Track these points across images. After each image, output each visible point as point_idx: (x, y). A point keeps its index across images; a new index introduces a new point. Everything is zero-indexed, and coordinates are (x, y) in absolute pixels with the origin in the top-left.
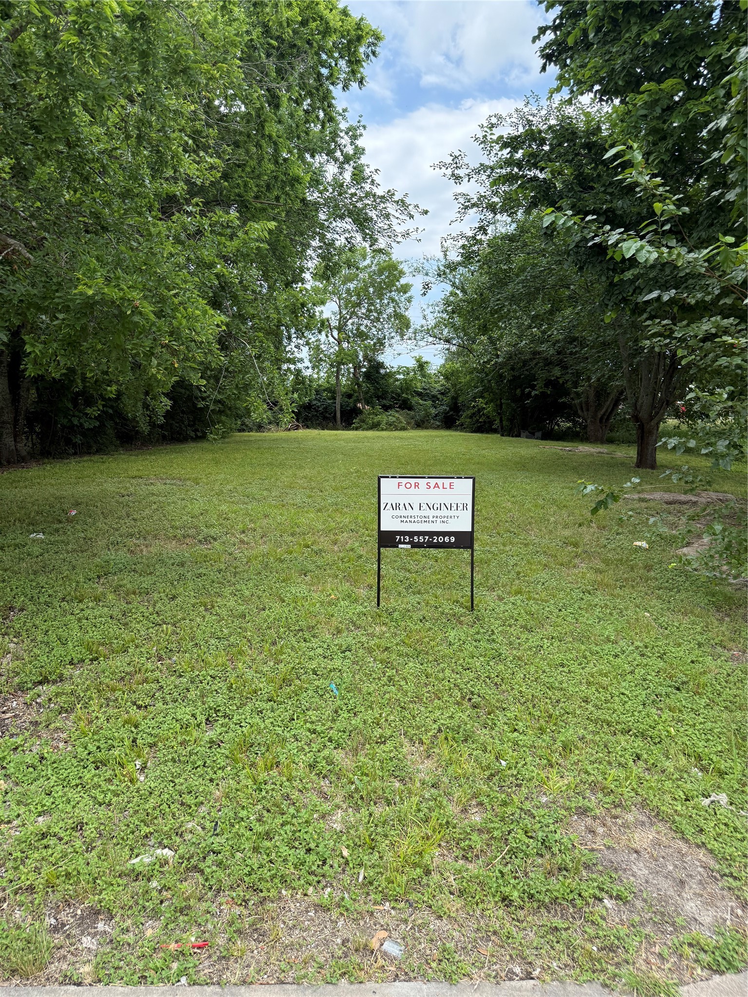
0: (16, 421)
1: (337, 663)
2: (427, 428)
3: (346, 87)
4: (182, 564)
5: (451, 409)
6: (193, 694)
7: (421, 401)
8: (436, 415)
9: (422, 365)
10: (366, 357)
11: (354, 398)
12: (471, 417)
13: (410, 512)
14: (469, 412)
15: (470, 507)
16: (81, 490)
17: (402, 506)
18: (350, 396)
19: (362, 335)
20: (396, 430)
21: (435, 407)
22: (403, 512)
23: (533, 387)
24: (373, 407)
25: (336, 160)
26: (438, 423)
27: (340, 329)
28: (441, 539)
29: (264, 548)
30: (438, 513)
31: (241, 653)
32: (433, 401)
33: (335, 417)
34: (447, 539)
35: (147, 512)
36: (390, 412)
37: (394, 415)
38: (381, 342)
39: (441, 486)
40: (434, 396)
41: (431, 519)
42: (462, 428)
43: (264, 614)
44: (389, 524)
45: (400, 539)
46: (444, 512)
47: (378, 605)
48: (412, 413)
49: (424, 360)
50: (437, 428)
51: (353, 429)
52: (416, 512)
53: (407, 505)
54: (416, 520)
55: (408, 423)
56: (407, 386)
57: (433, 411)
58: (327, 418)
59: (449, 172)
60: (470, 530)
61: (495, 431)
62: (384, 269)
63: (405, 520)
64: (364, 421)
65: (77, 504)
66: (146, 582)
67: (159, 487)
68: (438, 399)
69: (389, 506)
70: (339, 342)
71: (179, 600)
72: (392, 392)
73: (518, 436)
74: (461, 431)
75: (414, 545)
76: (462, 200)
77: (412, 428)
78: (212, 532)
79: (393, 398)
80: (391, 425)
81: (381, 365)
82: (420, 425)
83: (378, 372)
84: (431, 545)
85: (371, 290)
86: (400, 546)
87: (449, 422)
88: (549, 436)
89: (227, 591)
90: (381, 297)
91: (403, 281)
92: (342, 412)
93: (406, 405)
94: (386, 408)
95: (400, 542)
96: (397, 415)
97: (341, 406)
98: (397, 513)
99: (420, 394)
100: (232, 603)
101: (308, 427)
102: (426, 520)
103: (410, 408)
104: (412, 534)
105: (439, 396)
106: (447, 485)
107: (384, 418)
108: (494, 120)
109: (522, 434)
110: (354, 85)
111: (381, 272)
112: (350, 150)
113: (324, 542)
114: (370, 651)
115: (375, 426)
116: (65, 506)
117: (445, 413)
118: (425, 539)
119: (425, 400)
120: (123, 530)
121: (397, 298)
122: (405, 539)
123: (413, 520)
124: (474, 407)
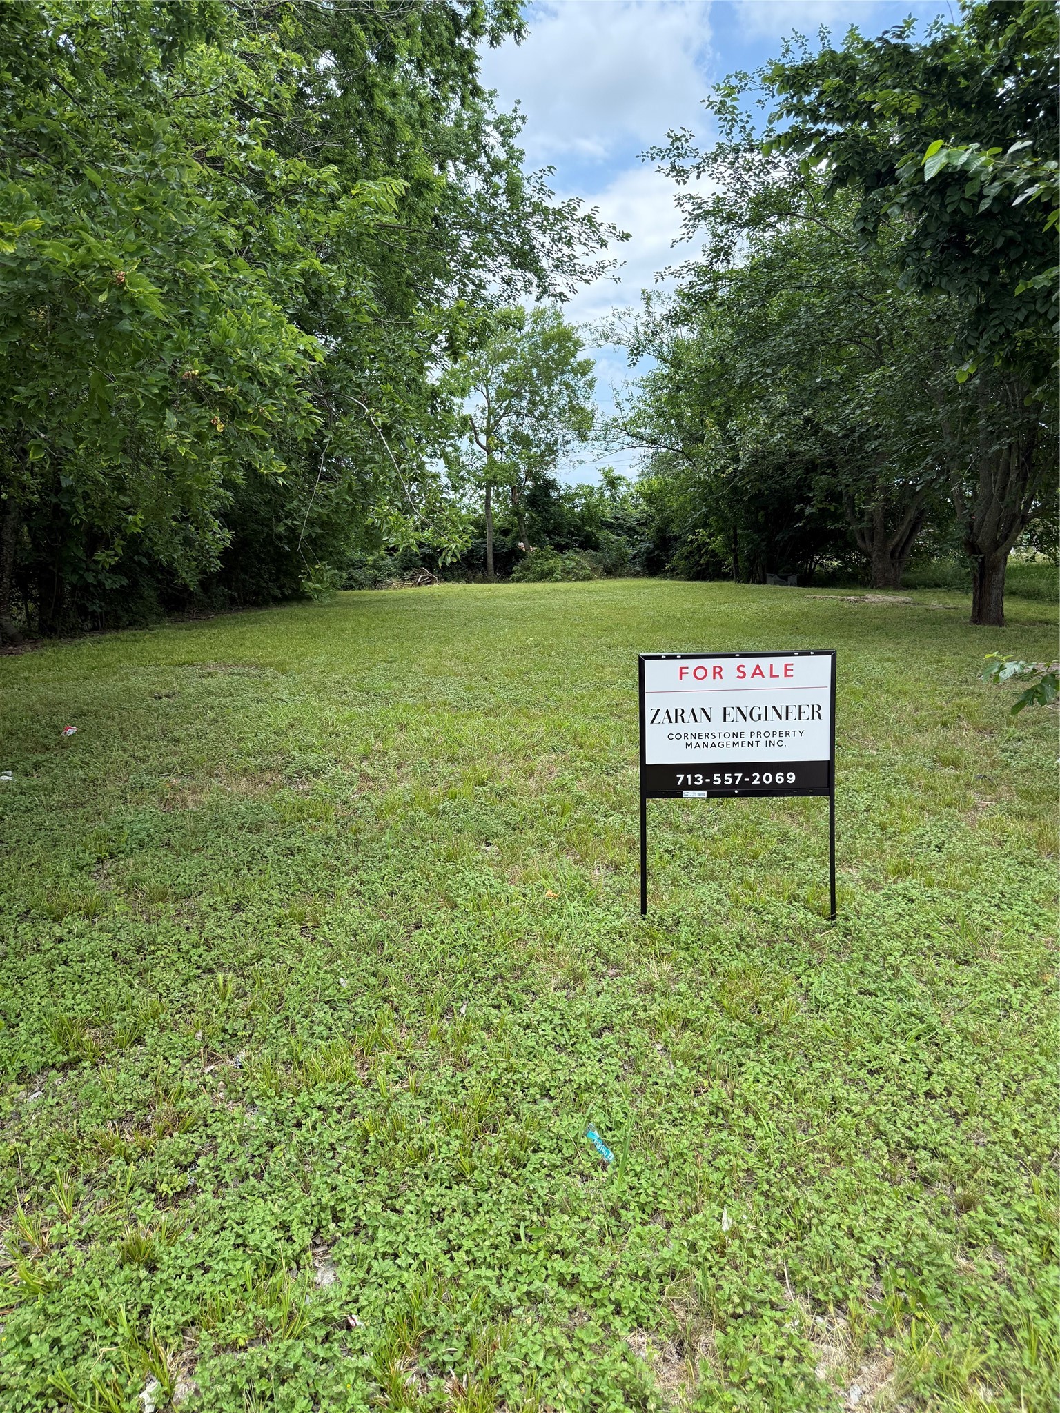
1: (591, 1071)
2: (621, 576)
3: (495, 41)
4: (256, 828)
5: (657, 547)
7: (612, 537)
8: (635, 557)
10: (529, 474)
11: (513, 534)
12: (687, 558)
13: (703, 726)
14: (685, 550)
15: (826, 712)
17: (688, 715)
18: (506, 532)
19: (525, 442)
20: (578, 579)
21: (633, 545)
22: (689, 727)
23: (808, 501)
24: (542, 548)
25: (480, 169)
26: (637, 568)
27: (489, 432)
28: (767, 778)
29: (404, 789)
30: (762, 726)
31: (382, 1042)
32: (630, 536)
33: (485, 563)
34: (779, 778)
35: (198, 725)
36: (568, 554)
37: (573, 559)
38: (551, 449)
39: (766, 672)
40: (630, 529)
41: (747, 738)
42: (674, 574)
43: (422, 936)
45: (685, 780)
46: (774, 724)
47: (644, 911)
48: (599, 554)
49: (616, 474)
50: (637, 575)
51: (513, 581)
52: (717, 725)
53: (699, 713)
54: (717, 741)
55: (594, 570)
56: (590, 515)
57: (630, 551)
58: (474, 565)
59: (666, 165)
60: (827, 758)
61: (725, 577)
62: (553, 338)
63: (694, 742)
64: (528, 569)
65: (80, 715)
66: (187, 870)
67: (221, 679)
68: (637, 533)
69: (662, 714)
70: (489, 450)
71: (250, 914)
72: (569, 524)
73: (763, 581)
74: (672, 578)
75: (715, 792)
76: (689, 207)
77: (601, 577)
78: (312, 759)
79: (570, 533)
80: (568, 573)
81: (551, 485)
82: (611, 572)
83: (548, 496)
84: (748, 791)
85: (535, 371)
86: (685, 794)
87: (653, 566)
88: (808, 580)
89: (346, 883)
90: (549, 382)
91: (581, 356)
92: (495, 557)
93: (589, 543)
94: (561, 548)
95: (685, 786)
96: (577, 558)
97: (495, 547)
98: (679, 728)
99: (609, 526)
100: (354, 915)
101: (446, 580)
102: (737, 739)
103: (596, 548)
104: (708, 769)
105: (638, 528)
106: (779, 670)
107: (558, 562)
108: (734, 82)
109: (768, 579)
110: (508, 38)
111: (546, 345)
112: (500, 154)
113: (507, 775)
114: (654, 1028)
115: (545, 576)
116: (58, 720)
117: (648, 552)
118: (735, 779)
119: (618, 535)
120: (154, 762)
121: (572, 383)
122: (694, 779)
123: (710, 741)
124: (692, 541)
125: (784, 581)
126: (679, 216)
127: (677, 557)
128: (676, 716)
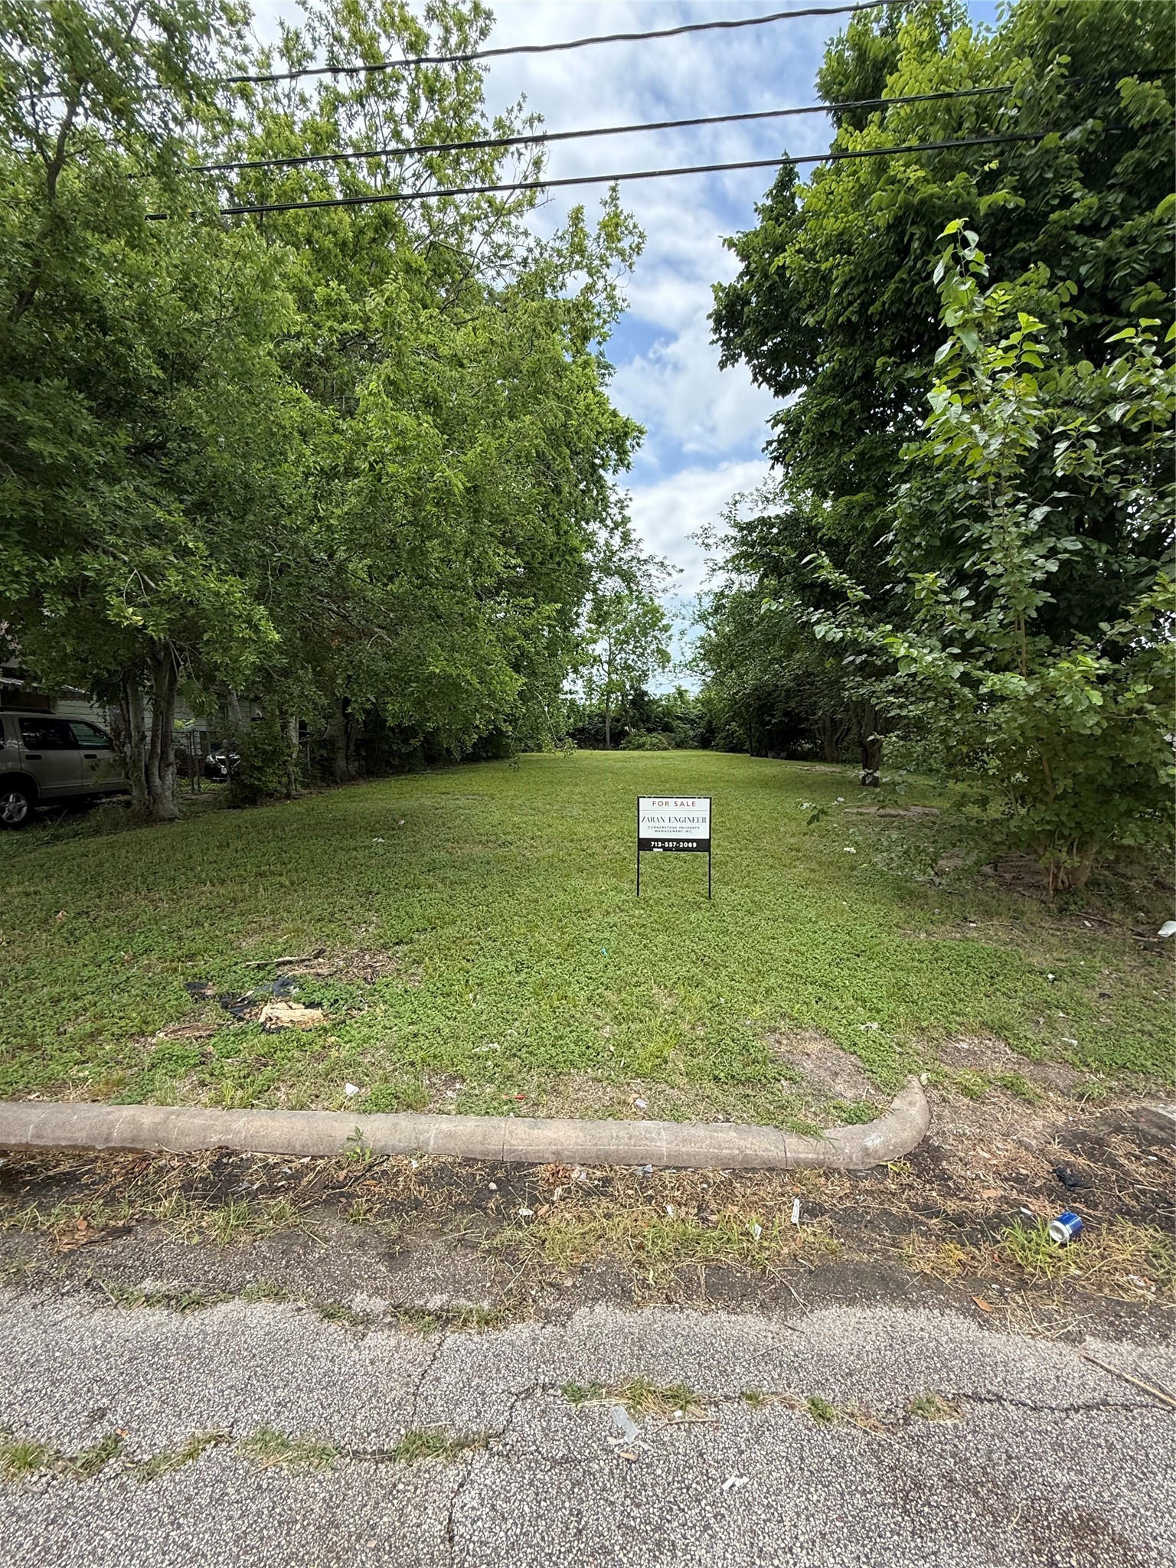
0: (348, 747)
1: (607, 935)
2: (686, 748)
3: (615, 471)
4: (488, 863)
5: (707, 732)
6: (504, 953)
7: (680, 725)
8: (694, 737)
9: (681, 694)
10: (632, 687)
11: (622, 722)
12: (725, 739)
13: (662, 824)
14: (724, 734)
15: (708, 820)
16: (404, 804)
17: (656, 819)
18: (618, 720)
19: (629, 668)
20: (659, 750)
21: (693, 730)
22: (657, 824)
23: (773, 716)
24: (638, 730)
25: (607, 526)
26: (695, 744)
27: (609, 663)
28: (686, 845)
29: (550, 851)
30: (683, 825)
31: (537, 926)
32: (692, 725)
33: (605, 739)
34: (690, 845)
35: (458, 822)
36: (654, 734)
37: (657, 737)
38: (645, 674)
39: (685, 804)
40: (692, 720)
41: (678, 829)
42: (717, 748)
43: (552, 900)
44: (645, 833)
45: (655, 844)
46: (688, 824)
47: (638, 895)
48: (673, 735)
49: (683, 689)
50: (695, 748)
51: (621, 749)
52: (667, 824)
53: (660, 819)
54: (667, 830)
55: (669, 744)
56: (668, 712)
57: (691, 733)
58: (598, 740)
59: (700, 541)
60: (708, 838)
61: (746, 751)
62: (649, 611)
63: (658, 830)
64: (630, 743)
65: (404, 816)
66: (464, 875)
67: (463, 801)
68: (696, 723)
69: (646, 819)
70: (609, 674)
71: (489, 889)
72: (655, 717)
73: (766, 756)
74: (716, 750)
75: (666, 849)
76: (711, 564)
77: (673, 748)
78: (509, 838)
79: (656, 721)
80: (654, 746)
81: (645, 693)
82: (679, 746)
83: (643, 700)
84: (678, 849)
85: (637, 630)
86: (655, 849)
87: (705, 743)
88: (793, 756)
89: (524, 883)
90: (645, 635)
91: (664, 622)
92: (611, 736)
93: (667, 728)
94: (650, 731)
95: (655, 847)
96: (660, 737)
97: (611, 729)
98: (652, 824)
99: (680, 719)
100: (527, 892)
102: (674, 830)
103: (671, 731)
104: (663, 841)
105: (697, 720)
106: (690, 803)
107: (647, 739)
108: (738, 498)
109: (769, 755)
110: (622, 470)
111: (645, 615)
112: (618, 518)
113: (596, 847)
114: (631, 927)
115: (640, 747)
116: (397, 817)
117: (702, 735)
118: (673, 844)
119: (685, 724)
120: (442, 836)
121: (659, 636)
122: (658, 844)
123: (664, 830)
124: (727, 730)
125: (777, 756)
126: (705, 569)
127: (719, 739)
128: (652, 820)
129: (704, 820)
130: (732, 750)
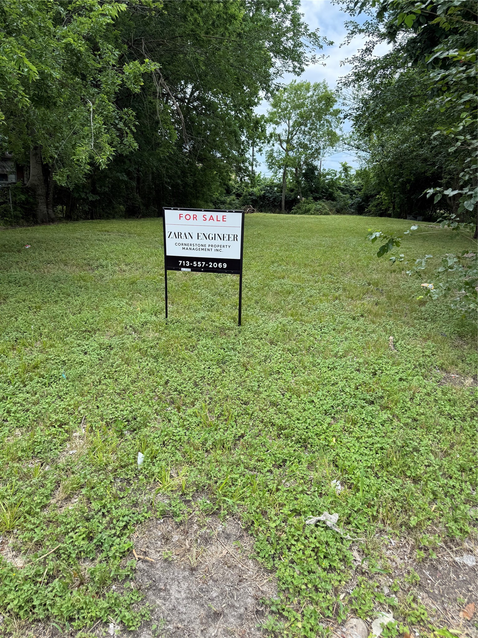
0: (47, 195)
2: (344, 214)
5: (363, 201)
7: (341, 194)
8: (352, 205)
9: (346, 169)
10: (305, 162)
11: (295, 192)
12: (376, 206)
13: (189, 241)
14: (375, 203)
15: (239, 238)
17: (183, 235)
18: (292, 190)
20: (321, 214)
21: (352, 199)
22: (184, 241)
24: (307, 198)
26: (352, 210)
27: (288, 141)
28: (215, 265)
30: (213, 242)
32: (351, 195)
33: (280, 206)
34: (220, 265)
36: (319, 202)
37: (321, 204)
41: (207, 247)
42: (369, 213)
44: (173, 250)
45: (182, 263)
46: (218, 242)
48: (335, 203)
50: (352, 214)
51: (292, 213)
52: (195, 241)
53: (187, 235)
54: (195, 247)
55: (331, 210)
57: (350, 202)
58: (275, 205)
60: (239, 258)
61: (389, 216)
63: (186, 247)
64: (299, 208)
69: (172, 234)
70: (287, 150)
72: (322, 188)
73: (406, 218)
74: (369, 216)
75: (194, 269)
77: (334, 214)
79: (323, 192)
80: (318, 211)
81: (315, 168)
82: (339, 212)
84: (207, 270)
85: (313, 114)
86: (182, 269)
90: (320, 119)
92: (286, 202)
93: (330, 197)
94: (316, 199)
95: (182, 266)
97: (286, 197)
98: (179, 241)
99: (342, 190)
100: (56, 308)
101: (261, 211)
102: (203, 248)
103: (334, 199)
104: (191, 259)
105: (356, 191)
106: (220, 218)
107: (314, 206)
115: (307, 212)
118: (202, 264)
121: (330, 120)
122: (186, 263)
123: (192, 247)
125: (415, 219)
127: (371, 206)
128: (178, 235)
129: (235, 238)
130: (381, 215)
